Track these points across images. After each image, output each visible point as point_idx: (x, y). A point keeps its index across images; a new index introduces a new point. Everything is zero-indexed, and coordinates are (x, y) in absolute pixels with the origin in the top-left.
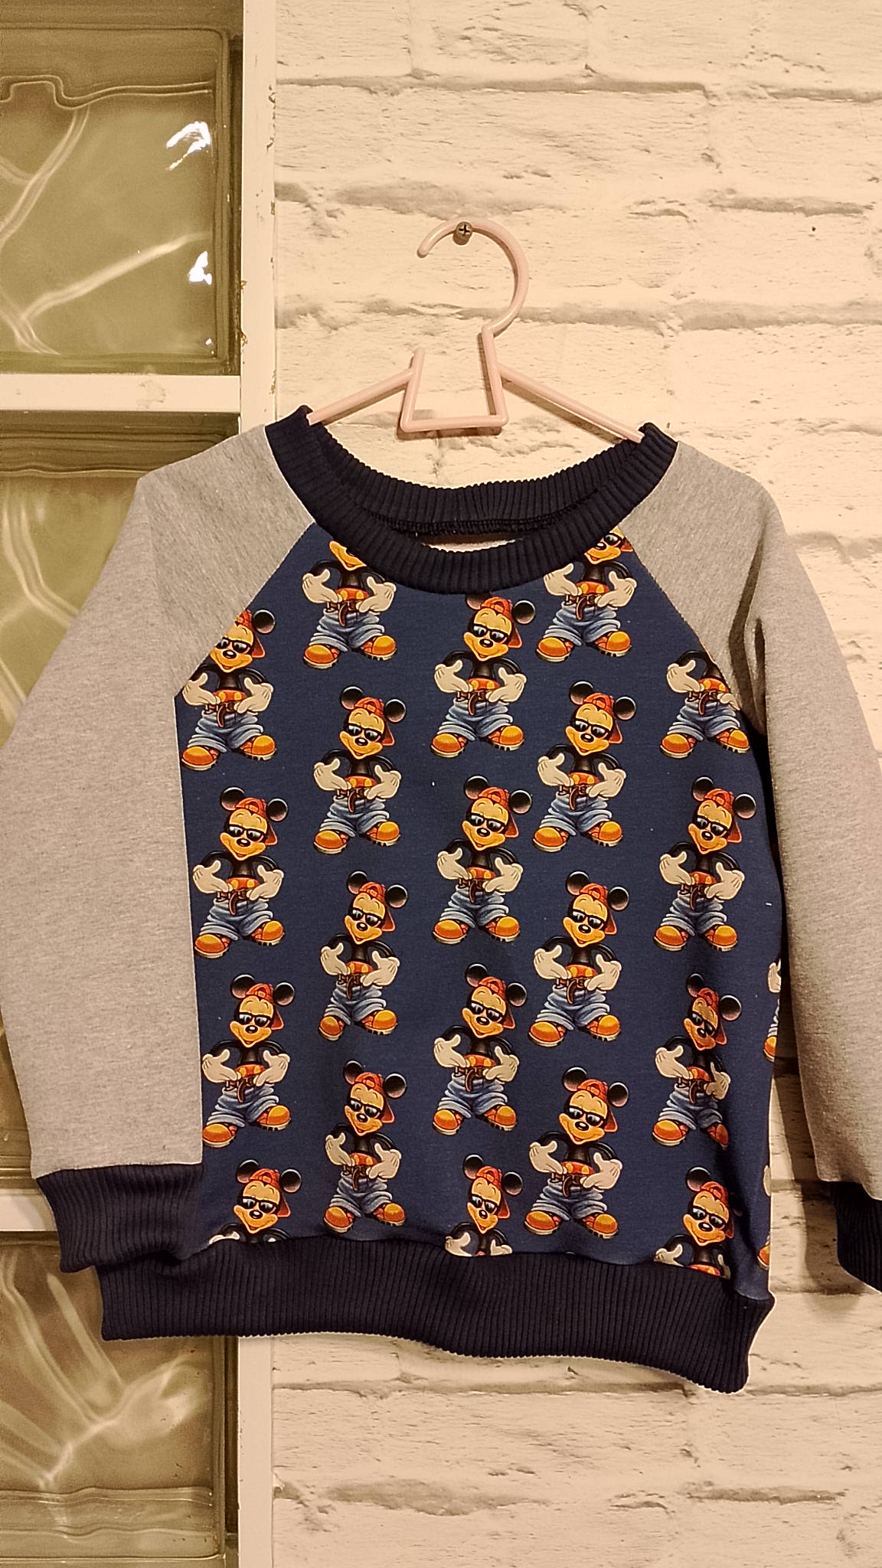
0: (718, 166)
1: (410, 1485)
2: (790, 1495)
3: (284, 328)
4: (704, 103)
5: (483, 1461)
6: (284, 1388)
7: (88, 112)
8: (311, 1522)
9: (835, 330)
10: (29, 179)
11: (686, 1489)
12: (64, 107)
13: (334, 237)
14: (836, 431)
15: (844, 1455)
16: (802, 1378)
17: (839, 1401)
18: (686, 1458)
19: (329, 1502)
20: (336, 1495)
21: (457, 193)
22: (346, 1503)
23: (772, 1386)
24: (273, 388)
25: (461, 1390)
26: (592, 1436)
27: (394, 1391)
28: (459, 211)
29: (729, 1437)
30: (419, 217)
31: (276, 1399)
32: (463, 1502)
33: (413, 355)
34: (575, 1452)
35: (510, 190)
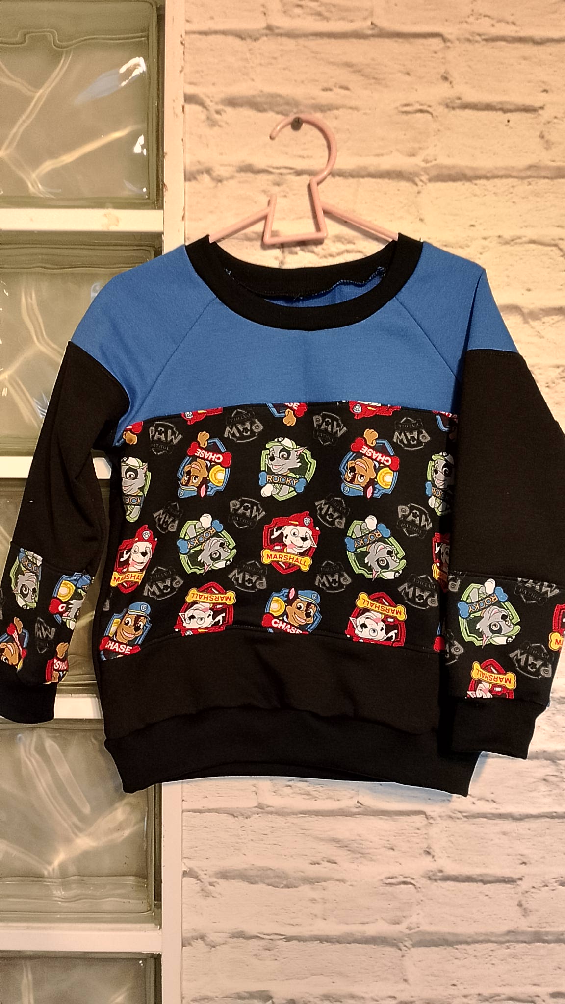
0: (451, 83)
1: (263, 870)
2: (489, 879)
3: (190, 180)
4: (442, 45)
5: (306, 856)
6: (189, 812)
7: (72, 53)
8: (205, 892)
9: (520, 182)
10: (36, 92)
11: (427, 874)
12: (59, 49)
13: (220, 126)
14: (521, 243)
15: (522, 855)
16: (497, 809)
17: (519, 823)
18: (428, 856)
19: (215, 880)
20: (219, 876)
21: (294, 99)
22: (225, 880)
23: (478, 814)
24: (183, 217)
25: (294, 814)
26: (371, 842)
27: (254, 814)
28: (295, 110)
29: (452, 843)
30: (270, 115)
31: (184, 818)
32: (295, 880)
33: (269, 198)
34: (361, 851)
35: (326, 98)
